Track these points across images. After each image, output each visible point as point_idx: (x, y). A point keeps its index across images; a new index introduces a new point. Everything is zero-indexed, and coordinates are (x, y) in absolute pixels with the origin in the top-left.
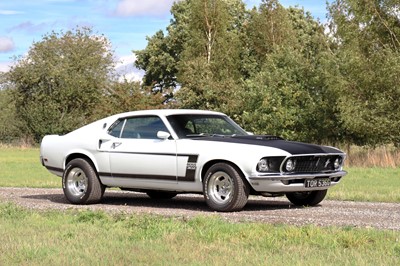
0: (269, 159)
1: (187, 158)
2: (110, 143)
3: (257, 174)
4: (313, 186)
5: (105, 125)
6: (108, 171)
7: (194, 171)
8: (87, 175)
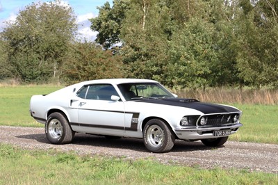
0: (188, 117)
1: (132, 115)
2: (78, 103)
3: (180, 128)
4: (219, 135)
5: (75, 90)
6: (77, 122)
7: (137, 124)
8: (62, 124)
